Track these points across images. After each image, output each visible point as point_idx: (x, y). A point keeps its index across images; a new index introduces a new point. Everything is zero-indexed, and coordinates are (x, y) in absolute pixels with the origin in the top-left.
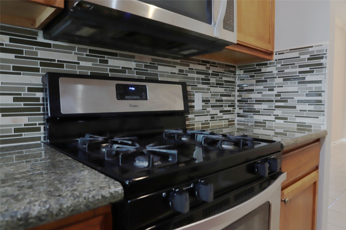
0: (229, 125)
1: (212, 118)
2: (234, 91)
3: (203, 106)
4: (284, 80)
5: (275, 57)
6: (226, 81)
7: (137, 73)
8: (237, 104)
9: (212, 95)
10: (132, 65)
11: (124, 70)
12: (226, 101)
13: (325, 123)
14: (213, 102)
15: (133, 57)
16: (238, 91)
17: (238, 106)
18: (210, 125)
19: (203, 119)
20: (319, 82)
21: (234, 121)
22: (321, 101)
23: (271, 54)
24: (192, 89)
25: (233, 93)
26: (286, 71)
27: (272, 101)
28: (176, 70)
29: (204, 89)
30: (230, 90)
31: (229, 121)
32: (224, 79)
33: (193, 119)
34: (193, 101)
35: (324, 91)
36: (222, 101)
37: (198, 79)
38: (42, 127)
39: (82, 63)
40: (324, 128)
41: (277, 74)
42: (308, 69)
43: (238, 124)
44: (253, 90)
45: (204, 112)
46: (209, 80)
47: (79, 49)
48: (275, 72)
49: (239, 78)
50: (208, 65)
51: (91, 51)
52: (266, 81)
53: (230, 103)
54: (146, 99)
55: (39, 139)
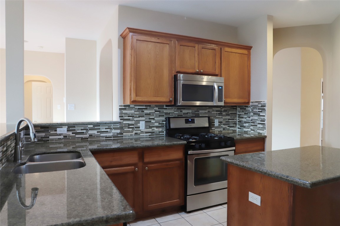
0: (233, 132)
1: (223, 129)
2: (236, 117)
3: (219, 124)
4: (254, 114)
5: (251, 104)
6: (231, 113)
7: (192, 114)
8: (238, 123)
9: (223, 120)
10: (190, 111)
11: (187, 113)
12: (231, 122)
13: (266, 133)
14: (224, 122)
15: (190, 109)
16: (238, 117)
17: (238, 124)
18: (223, 132)
19: (219, 130)
20: (264, 116)
21: (236, 131)
22: (264, 124)
23: (248, 103)
24: (213, 118)
25: (236, 118)
26: (254, 110)
27: (250, 123)
28: (207, 111)
29: (219, 117)
30: (233, 117)
31: (233, 131)
32: (230, 112)
33: (214, 129)
34: (214, 123)
35: (265, 120)
36: (229, 122)
37: (216, 114)
38: (165, 131)
39: (175, 113)
40: (266, 135)
41: (251, 111)
42: (260, 110)
43: (238, 132)
44: (243, 117)
45: (220, 127)
46: (222, 113)
47: (174, 109)
48: (251, 110)
49: (238, 111)
50: (222, 108)
51: (177, 109)
52: (248, 114)
53: (234, 123)
54: (194, 123)
55: (164, 135)
